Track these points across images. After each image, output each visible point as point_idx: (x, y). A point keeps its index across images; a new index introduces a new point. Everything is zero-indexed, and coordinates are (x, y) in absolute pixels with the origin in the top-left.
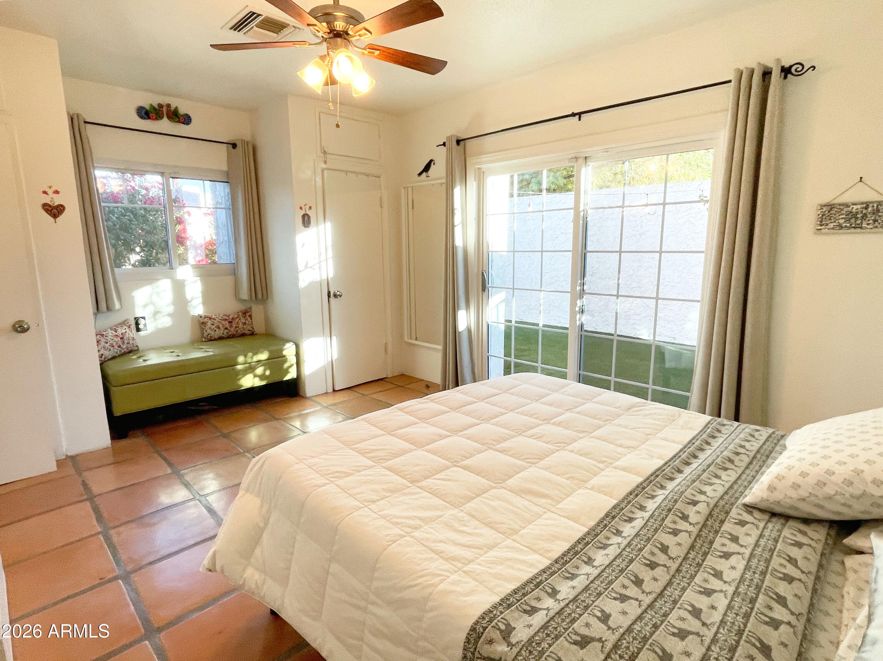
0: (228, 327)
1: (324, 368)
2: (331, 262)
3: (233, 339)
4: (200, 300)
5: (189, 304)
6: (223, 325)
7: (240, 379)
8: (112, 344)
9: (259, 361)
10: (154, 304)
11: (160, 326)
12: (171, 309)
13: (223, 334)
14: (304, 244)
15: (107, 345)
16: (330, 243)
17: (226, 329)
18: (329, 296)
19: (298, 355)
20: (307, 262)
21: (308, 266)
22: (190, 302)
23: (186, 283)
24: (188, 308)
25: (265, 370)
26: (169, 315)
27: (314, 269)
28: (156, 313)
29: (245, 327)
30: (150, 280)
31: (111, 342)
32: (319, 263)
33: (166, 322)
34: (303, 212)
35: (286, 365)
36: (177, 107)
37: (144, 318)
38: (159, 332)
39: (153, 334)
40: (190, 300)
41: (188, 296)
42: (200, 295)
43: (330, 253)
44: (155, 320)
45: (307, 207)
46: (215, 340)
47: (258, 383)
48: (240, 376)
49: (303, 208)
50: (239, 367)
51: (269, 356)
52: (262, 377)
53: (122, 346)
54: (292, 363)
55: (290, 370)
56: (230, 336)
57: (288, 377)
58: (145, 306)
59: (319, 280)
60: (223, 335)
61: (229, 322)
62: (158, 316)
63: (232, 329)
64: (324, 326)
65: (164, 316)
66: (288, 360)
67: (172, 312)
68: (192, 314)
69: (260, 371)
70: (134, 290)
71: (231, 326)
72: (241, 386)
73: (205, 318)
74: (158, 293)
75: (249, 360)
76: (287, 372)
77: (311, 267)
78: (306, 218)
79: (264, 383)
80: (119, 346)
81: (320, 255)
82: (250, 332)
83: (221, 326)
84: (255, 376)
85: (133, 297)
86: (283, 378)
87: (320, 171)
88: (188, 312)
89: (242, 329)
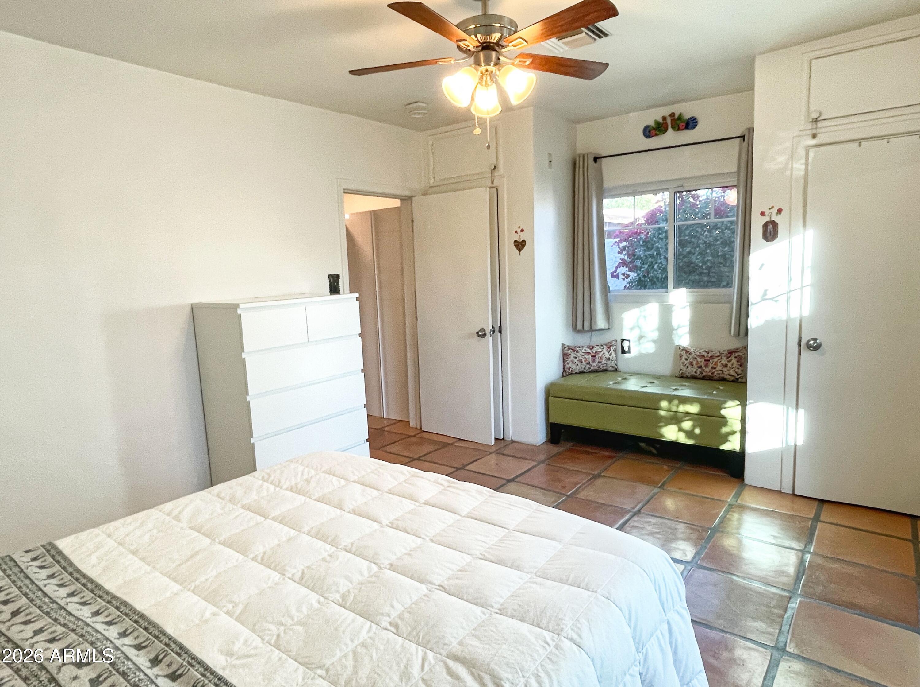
0: (703, 366)
1: (782, 453)
2: (808, 291)
3: (707, 382)
4: (687, 329)
5: (674, 332)
6: (697, 362)
7: (661, 427)
8: (581, 360)
9: (687, 414)
10: (640, 328)
11: (643, 352)
12: (655, 335)
13: (696, 372)
14: (763, 265)
15: (576, 360)
16: (809, 263)
17: (700, 367)
18: (800, 344)
19: (743, 421)
20: (766, 291)
21: (766, 297)
22: (675, 330)
23: (673, 309)
24: (673, 336)
25: (694, 427)
26: (654, 341)
27: (776, 301)
28: (641, 337)
29: (725, 369)
30: (639, 302)
31: (580, 358)
32: (787, 293)
33: (649, 348)
34: (766, 219)
35: (724, 430)
36: (680, 114)
37: (629, 341)
38: (642, 356)
39: (635, 358)
40: (676, 328)
41: (675, 324)
42: (688, 323)
43: (808, 278)
44: (640, 344)
45: (775, 211)
46: (687, 378)
47: (682, 439)
48: (661, 424)
49: (766, 214)
50: (662, 413)
51: (701, 411)
52: (689, 434)
53: (591, 363)
54: (735, 429)
55: (730, 438)
56: (704, 376)
57: (726, 447)
58: (632, 329)
59: (784, 318)
60: (697, 375)
61: (706, 360)
62: (642, 340)
63: (707, 370)
64: (787, 389)
65: (648, 341)
66: (729, 423)
67: (656, 339)
68: (677, 343)
69: (687, 425)
70: (624, 312)
71: (706, 366)
72: (662, 436)
73: (683, 350)
74: (645, 317)
75: (674, 409)
76: (725, 438)
77: (772, 299)
78: (770, 227)
79: (691, 442)
80: (589, 363)
81: (790, 280)
82: (732, 378)
83: (694, 363)
84: (680, 430)
85: (622, 319)
86: (719, 446)
87: (802, 152)
88: (671, 340)
89: (720, 372)
